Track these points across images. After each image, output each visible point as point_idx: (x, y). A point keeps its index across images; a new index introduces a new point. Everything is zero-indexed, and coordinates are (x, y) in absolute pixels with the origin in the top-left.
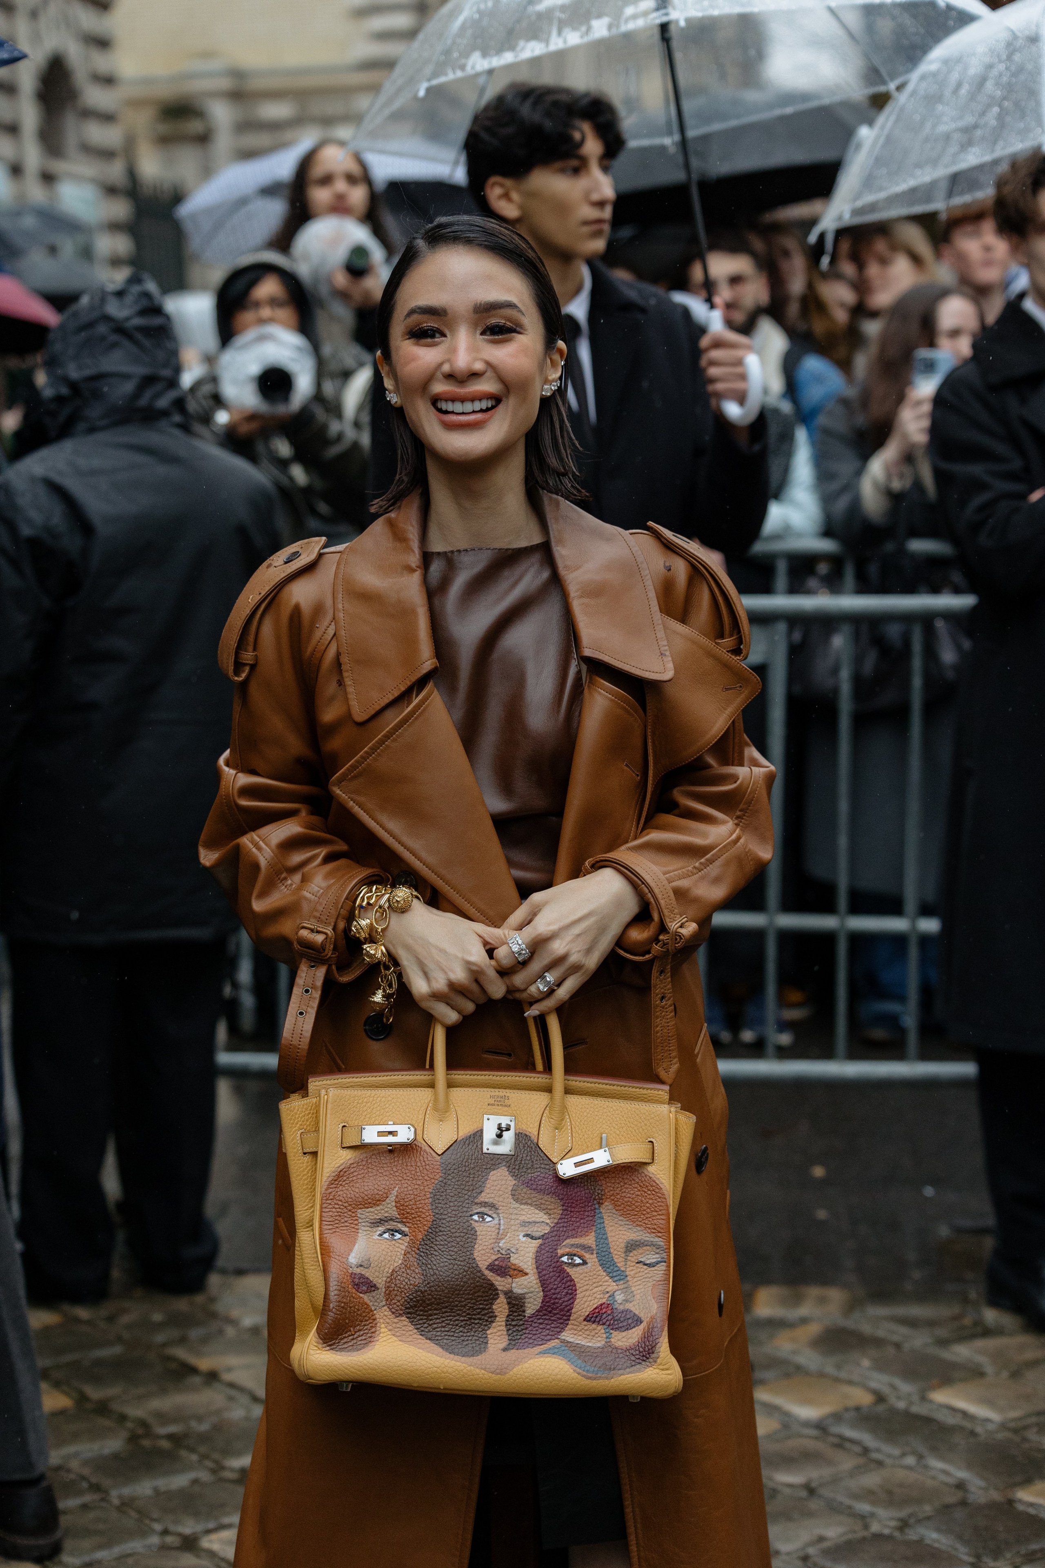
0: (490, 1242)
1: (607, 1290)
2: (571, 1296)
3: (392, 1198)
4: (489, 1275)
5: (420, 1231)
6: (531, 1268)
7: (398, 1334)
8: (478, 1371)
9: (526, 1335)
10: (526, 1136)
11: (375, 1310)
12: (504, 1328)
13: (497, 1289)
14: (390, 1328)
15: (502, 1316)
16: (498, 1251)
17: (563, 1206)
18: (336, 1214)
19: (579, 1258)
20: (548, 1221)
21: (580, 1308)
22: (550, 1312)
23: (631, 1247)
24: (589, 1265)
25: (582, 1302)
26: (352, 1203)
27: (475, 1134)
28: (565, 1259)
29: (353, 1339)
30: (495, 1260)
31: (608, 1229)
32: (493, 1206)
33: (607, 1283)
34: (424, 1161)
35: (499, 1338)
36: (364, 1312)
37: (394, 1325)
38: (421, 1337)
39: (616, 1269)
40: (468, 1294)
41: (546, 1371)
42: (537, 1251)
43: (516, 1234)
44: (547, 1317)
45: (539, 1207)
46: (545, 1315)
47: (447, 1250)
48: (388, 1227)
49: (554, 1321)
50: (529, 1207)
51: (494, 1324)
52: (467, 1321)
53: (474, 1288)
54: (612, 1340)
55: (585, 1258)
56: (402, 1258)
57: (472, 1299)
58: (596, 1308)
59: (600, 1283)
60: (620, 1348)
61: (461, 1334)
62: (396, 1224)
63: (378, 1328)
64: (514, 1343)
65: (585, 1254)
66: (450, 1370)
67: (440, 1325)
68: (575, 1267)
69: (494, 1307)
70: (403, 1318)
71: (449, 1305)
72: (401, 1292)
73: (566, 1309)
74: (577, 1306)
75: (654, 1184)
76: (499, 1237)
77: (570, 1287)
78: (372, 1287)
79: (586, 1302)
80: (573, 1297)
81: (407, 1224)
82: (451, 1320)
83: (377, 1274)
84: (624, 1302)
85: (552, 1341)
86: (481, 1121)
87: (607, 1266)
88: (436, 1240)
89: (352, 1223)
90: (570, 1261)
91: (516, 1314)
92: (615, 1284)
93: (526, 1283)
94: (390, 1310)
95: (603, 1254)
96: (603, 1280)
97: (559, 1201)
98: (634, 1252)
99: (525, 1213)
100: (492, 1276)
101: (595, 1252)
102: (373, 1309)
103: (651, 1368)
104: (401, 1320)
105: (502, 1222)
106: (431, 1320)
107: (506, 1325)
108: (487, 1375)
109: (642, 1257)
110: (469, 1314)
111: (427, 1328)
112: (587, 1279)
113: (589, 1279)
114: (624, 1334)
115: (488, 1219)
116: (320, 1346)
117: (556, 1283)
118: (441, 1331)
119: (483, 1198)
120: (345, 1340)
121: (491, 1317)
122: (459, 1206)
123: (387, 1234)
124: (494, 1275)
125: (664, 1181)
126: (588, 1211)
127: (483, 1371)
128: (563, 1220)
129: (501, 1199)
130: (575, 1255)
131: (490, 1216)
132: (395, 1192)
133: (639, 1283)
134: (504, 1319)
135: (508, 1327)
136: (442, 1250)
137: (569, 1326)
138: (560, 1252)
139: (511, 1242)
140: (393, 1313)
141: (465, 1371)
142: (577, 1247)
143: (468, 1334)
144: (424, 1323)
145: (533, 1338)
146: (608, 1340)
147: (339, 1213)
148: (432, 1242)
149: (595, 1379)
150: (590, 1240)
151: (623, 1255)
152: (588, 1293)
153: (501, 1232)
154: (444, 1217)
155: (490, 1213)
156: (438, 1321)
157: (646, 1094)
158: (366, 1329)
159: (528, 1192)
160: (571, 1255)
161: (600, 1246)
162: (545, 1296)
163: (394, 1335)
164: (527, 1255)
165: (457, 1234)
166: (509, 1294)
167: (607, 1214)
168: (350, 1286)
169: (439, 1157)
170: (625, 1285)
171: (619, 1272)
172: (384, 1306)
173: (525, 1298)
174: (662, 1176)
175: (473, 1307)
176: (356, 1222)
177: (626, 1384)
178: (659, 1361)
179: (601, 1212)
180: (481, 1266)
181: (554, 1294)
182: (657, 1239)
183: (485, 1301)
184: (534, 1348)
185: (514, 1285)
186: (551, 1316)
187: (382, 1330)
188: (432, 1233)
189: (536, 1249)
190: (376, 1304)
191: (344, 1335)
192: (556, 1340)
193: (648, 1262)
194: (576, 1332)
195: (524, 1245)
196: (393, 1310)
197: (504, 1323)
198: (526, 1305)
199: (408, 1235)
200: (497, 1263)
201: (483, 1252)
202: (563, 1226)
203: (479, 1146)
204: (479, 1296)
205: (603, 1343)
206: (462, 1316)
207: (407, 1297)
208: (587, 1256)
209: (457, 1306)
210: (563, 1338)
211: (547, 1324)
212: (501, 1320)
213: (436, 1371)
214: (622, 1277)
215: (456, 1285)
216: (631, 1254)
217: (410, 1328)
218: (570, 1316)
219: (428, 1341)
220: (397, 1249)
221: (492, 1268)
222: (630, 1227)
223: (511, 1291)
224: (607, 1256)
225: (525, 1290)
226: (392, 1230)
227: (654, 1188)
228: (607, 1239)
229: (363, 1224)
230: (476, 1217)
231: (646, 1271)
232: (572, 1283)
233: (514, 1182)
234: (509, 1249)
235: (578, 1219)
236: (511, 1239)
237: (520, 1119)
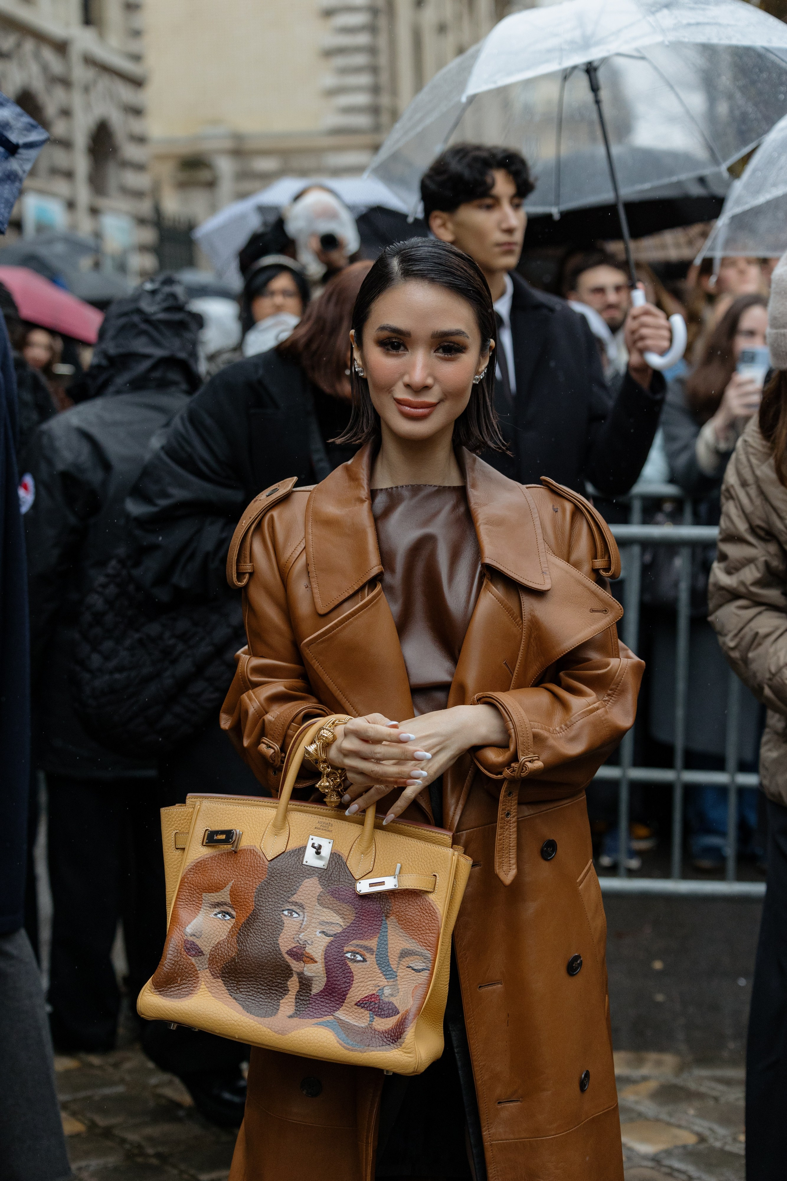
0: (293, 933)
1: (379, 984)
2: (349, 984)
3: (228, 888)
4: (287, 958)
5: (244, 916)
6: (320, 957)
7: (213, 991)
8: (265, 1029)
9: (310, 1009)
10: (339, 856)
11: (200, 970)
12: (294, 1000)
13: (292, 970)
14: (208, 985)
15: (293, 991)
16: (298, 941)
17: (356, 914)
18: (188, 894)
19: (361, 956)
20: (342, 924)
21: (354, 995)
22: (330, 994)
23: (405, 954)
24: (368, 963)
25: (356, 990)
26: (200, 887)
27: (300, 849)
28: (349, 955)
29: (178, 989)
30: (294, 947)
31: (390, 937)
32: (301, 906)
33: (379, 979)
34: (257, 864)
35: (288, 1007)
36: (190, 970)
37: (212, 984)
38: (230, 996)
39: (390, 969)
40: (270, 970)
41: (316, 1038)
42: (328, 946)
43: (315, 930)
44: (328, 998)
45: (337, 912)
46: (326, 995)
47: (260, 934)
48: (222, 909)
49: (332, 1001)
50: (330, 910)
51: (287, 996)
52: (267, 990)
53: (275, 966)
54: (374, 1023)
55: (365, 957)
56: (227, 934)
57: (272, 974)
58: (366, 997)
59: (375, 978)
60: (378, 1030)
61: (261, 999)
62: (228, 908)
63: (199, 985)
64: (298, 1013)
65: (366, 954)
66: (244, 1025)
67: (246, 990)
68: (356, 963)
69: (288, 983)
70: (220, 980)
71: (255, 976)
72: (221, 960)
73: (342, 994)
74: (352, 993)
75: (432, 909)
76: (300, 931)
77: (349, 978)
78: (199, 953)
79: (359, 990)
80: (349, 986)
81: (236, 910)
82: (254, 987)
83: (205, 943)
84: (390, 996)
85: (328, 1017)
86: (306, 840)
87: (383, 966)
88: (253, 925)
89: (197, 903)
90: (353, 957)
91: (304, 991)
92: (386, 981)
93: (314, 969)
94: (211, 972)
95: (382, 956)
96: (377, 976)
97: (354, 909)
98: (406, 958)
99: (325, 915)
100: (289, 959)
101: (375, 953)
102: (198, 969)
103: (396, 1050)
104: (217, 981)
105: (305, 919)
106: (240, 985)
107: (296, 998)
108: (272, 1034)
109: (412, 964)
110: (269, 985)
111: (235, 990)
112: (364, 973)
113: (366, 974)
114: (383, 1020)
115: (295, 915)
116: (153, 990)
117: (338, 972)
118: (246, 994)
119: (294, 898)
120: (172, 989)
121: (285, 990)
122: (275, 902)
123: (221, 914)
124: (291, 959)
125: (439, 908)
126: (376, 921)
127: (269, 1030)
128: (355, 925)
129: (308, 902)
130: (357, 953)
131: (297, 913)
132: (231, 884)
133: (405, 983)
134: (295, 994)
135: (297, 1000)
136: (256, 933)
137: (343, 1008)
138: (346, 949)
139: (309, 936)
140: (213, 975)
141: (255, 1027)
142: (361, 948)
143: (266, 1000)
144: (234, 986)
145: (314, 1012)
146: (371, 1023)
147: (190, 894)
148: (250, 926)
149: (352, 1050)
150: (373, 943)
151: (397, 959)
152: (362, 984)
153: (303, 927)
154: (262, 908)
155: (298, 911)
156: (245, 986)
157: (434, 837)
158: (190, 984)
159: (331, 899)
160: (354, 953)
161: (381, 949)
162: (328, 981)
163: (210, 991)
164: (320, 947)
165: (270, 924)
166: (301, 975)
167: (390, 926)
168: (183, 949)
169: (268, 863)
170: (394, 983)
171: (391, 972)
172: (206, 968)
173: (312, 980)
174: (438, 903)
175: (272, 980)
176: (201, 902)
177: (375, 1059)
178: (403, 1045)
179: (386, 923)
180: (282, 950)
181: (335, 981)
182: (426, 951)
183: (282, 977)
184: (313, 1019)
185: (305, 969)
186: (331, 998)
187: (202, 986)
188: (251, 919)
189: (327, 944)
190: (200, 966)
191: (172, 985)
192: (331, 1017)
193: (416, 968)
194: (347, 1013)
195: (318, 939)
196: (213, 973)
197: (294, 997)
198: (313, 985)
199: (234, 918)
200: (295, 950)
201: (285, 940)
202: (353, 930)
203: (301, 859)
204: (277, 973)
205: (367, 1024)
206: (264, 986)
207: (224, 964)
208: (368, 955)
209: (260, 978)
210: (337, 1015)
211: (327, 1003)
212: (292, 994)
213: (233, 1024)
214: (393, 976)
215: (261, 962)
216: (404, 960)
217: (223, 989)
218: (345, 999)
219: (234, 1001)
220: (225, 927)
221: (291, 953)
222: (407, 938)
223: (302, 973)
224: (384, 958)
225: (313, 974)
226: (225, 912)
227: (431, 912)
228: (387, 944)
229: (206, 904)
230: (286, 913)
231: (413, 975)
232: (351, 974)
233: (322, 890)
234: (306, 941)
235: (367, 926)
236: (309, 933)
237: (337, 842)
